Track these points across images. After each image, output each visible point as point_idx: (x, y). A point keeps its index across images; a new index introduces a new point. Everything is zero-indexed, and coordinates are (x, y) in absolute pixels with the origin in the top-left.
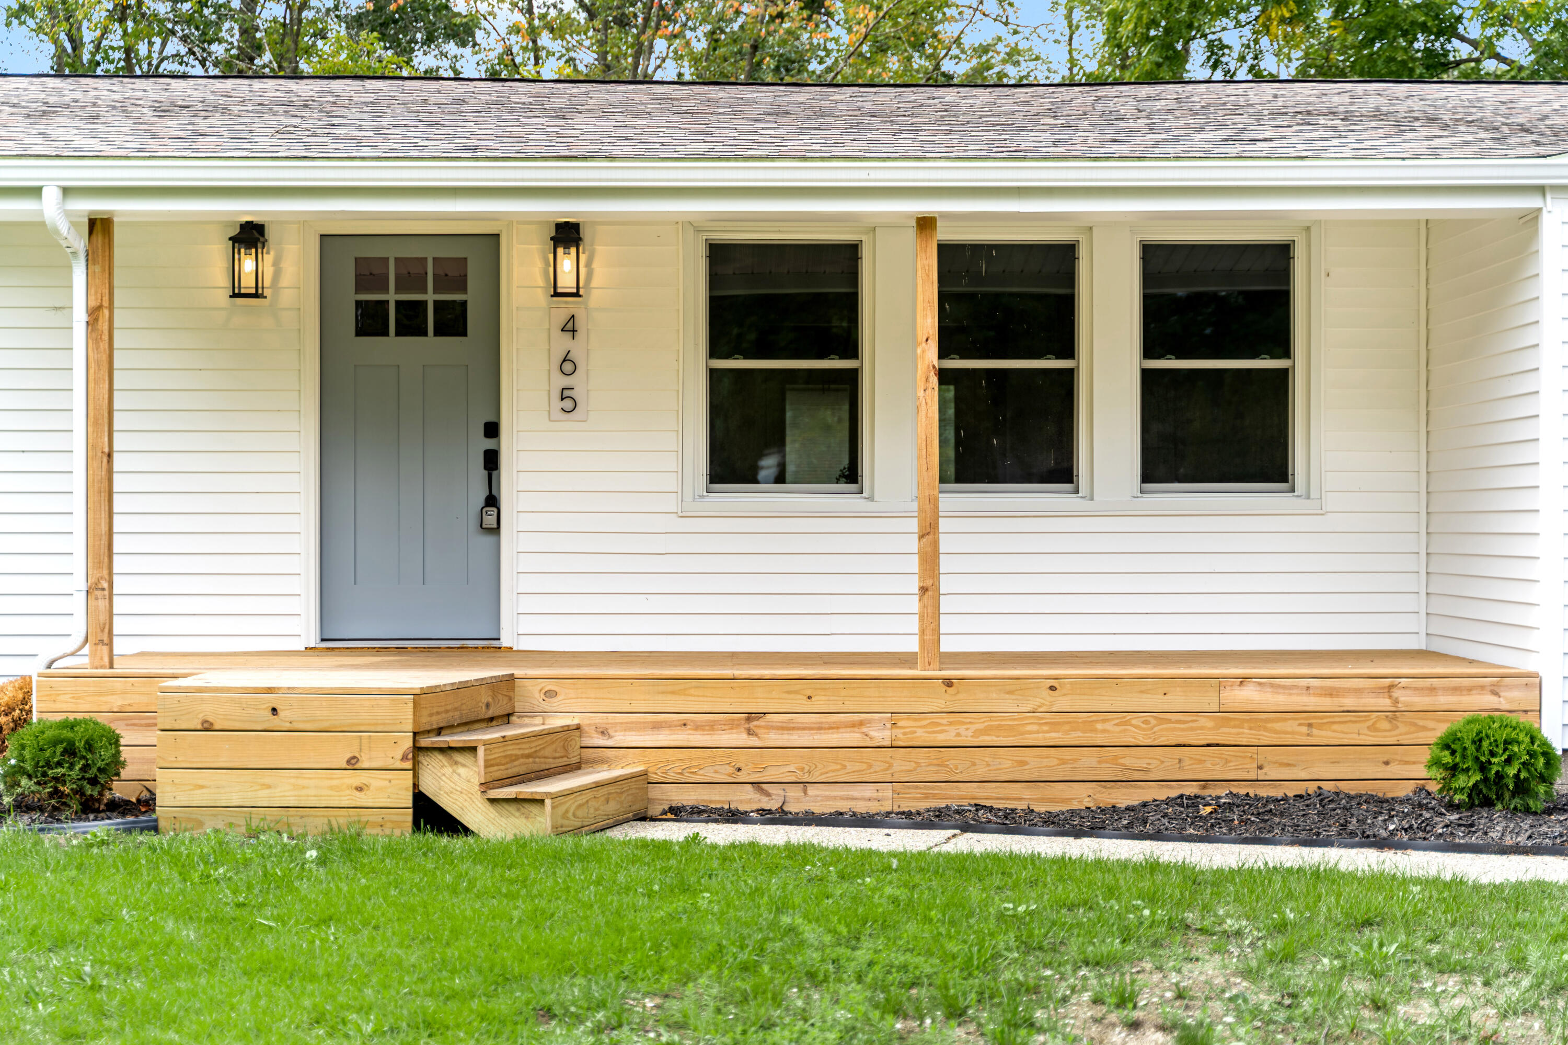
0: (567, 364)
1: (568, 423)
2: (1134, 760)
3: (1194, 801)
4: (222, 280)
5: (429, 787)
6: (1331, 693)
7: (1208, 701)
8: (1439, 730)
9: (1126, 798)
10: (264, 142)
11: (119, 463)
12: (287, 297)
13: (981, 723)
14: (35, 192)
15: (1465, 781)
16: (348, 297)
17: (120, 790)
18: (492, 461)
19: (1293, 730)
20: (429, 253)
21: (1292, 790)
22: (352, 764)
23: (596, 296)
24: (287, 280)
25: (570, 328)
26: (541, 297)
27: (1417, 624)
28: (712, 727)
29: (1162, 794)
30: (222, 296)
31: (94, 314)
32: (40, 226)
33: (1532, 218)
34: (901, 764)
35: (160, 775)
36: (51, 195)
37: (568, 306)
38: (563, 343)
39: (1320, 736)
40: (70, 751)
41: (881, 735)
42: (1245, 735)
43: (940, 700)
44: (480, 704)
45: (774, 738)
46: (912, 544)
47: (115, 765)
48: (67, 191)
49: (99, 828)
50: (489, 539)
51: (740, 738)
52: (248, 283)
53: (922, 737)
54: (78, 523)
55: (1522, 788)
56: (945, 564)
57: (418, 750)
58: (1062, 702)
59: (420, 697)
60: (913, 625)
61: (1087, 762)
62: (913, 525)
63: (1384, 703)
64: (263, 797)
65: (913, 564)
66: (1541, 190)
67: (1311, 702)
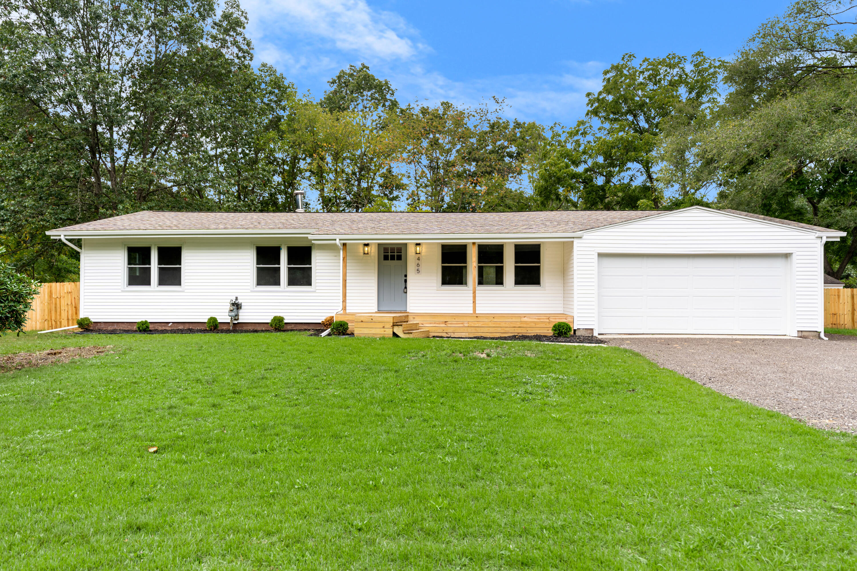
0: (418, 265)
1: (418, 275)
2: (507, 329)
3: (515, 336)
4: (362, 251)
5: (395, 331)
6: (539, 319)
7: (519, 320)
8: (554, 324)
9: (506, 335)
10: (370, 231)
11: (347, 281)
12: (372, 254)
13: (482, 323)
14: (335, 240)
15: (557, 332)
16: (382, 254)
17: (348, 332)
18: (406, 281)
19: (533, 325)
20: (396, 247)
21: (533, 334)
22: (384, 327)
23: (423, 254)
24: (373, 251)
25: (419, 259)
26: (414, 254)
27: (562, 309)
28: (439, 324)
29: (511, 335)
30: (362, 254)
31: (344, 258)
32: (336, 244)
33: (573, 242)
34: (470, 330)
35: (355, 329)
36: (338, 240)
37: (418, 255)
38: (418, 261)
39: (537, 326)
40: (341, 325)
41: (466, 325)
42: (525, 326)
43: (476, 319)
44: (403, 319)
45: (449, 325)
46: (472, 295)
47: (347, 328)
48: (340, 240)
49: (347, 336)
50: (405, 294)
51: (444, 325)
52: (366, 252)
53: (473, 325)
54: (341, 291)
55: (565, 333)
56: (477, 298)
57: (393, 325)
58: (495, 320)
59: (393, 317)
60: (472, 308)
61: (499, 330)
62: (472, 292)
63: (548, 321)
64: (370, 332)
65: (472, 298)
66: (574, 238)
67: (535, 320)
